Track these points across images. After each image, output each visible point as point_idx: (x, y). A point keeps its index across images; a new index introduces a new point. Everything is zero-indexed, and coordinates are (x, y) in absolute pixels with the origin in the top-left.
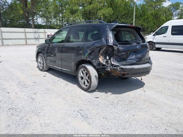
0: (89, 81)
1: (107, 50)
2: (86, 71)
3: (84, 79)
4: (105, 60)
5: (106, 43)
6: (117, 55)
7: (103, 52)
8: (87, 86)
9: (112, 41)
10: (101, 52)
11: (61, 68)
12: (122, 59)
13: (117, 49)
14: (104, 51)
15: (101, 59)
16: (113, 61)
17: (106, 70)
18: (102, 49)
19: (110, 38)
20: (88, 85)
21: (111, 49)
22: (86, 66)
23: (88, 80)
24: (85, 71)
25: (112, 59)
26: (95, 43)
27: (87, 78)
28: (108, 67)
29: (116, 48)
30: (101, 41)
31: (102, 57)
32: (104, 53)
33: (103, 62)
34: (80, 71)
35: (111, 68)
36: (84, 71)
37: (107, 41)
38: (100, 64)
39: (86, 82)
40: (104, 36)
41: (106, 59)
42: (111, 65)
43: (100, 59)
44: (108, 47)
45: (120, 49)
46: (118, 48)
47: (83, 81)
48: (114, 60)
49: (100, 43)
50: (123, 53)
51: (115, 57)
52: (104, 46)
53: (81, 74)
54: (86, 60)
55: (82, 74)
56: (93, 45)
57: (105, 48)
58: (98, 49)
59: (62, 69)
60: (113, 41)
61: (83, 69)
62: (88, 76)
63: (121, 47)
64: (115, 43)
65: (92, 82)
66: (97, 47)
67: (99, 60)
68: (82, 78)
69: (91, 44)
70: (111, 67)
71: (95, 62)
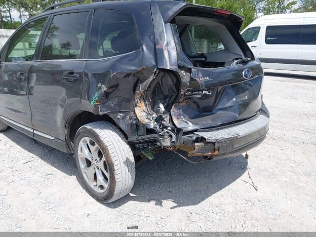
0: (107, 175)
1: (158, 83)
2: (97, 145)
3: (92, 167)
4: (155, 115)
5: (154, 63)
6: (188, 98)
7: (147, 91)
8: (102, 187)
9: (174, 54)
10: (141, 88)
11: (31, 131)
12: (201, 110)
13: (190, 82)
14: (150, 86)
15: (142, 112)
16: (178, 118)
17: (158, 144)
18: (142, 82)
19: (167, 44)
20: (106, 186)
21: (169, 81)
22: (97, 131)
23: (105, 172)
24: (95, 146)
25: (173, 111)
26: (119, 60)
27: (101, 165)
28: (163, 136)
29: (185, 77)
30: (137, 54)
31: (142, 104)
32: (150, 93)
33: (149, 119)
34: (82, 144)
35: (174, 139)
36: (93, 144)
37: (157, 54)
38: (137, 126)
39: (100, 178)
40: (147, 39)
41: (157, 112)
42: (172, 130)
43: (137, 110)
44: (162, 73)
45: (198, 80)
46: (192, 79)
47: (91, 171)
48: (180, 115)
49: (136, 61)
50: (206, 92)
51: (181, 104)
52: (149, 70)
53: (83, 151)
54: (95, 113)
55: (86, 151)
56: (113, 66)
57: (151, 78)
58: (131, 80)
59: (35, 132)
60: (178, 55)
61: (88, 139)
62: (104, 162)
63: (201, 75)
64: (183, 61)
65: (117, 180)
66: (128, 75)
67: (135, 113)
68: (89, 163)
69: (108, 63)
70: (174, 136)
71: (124, 118)
